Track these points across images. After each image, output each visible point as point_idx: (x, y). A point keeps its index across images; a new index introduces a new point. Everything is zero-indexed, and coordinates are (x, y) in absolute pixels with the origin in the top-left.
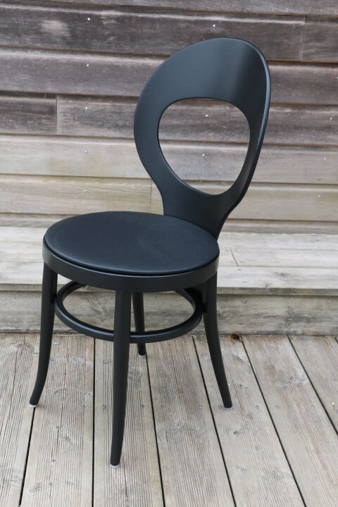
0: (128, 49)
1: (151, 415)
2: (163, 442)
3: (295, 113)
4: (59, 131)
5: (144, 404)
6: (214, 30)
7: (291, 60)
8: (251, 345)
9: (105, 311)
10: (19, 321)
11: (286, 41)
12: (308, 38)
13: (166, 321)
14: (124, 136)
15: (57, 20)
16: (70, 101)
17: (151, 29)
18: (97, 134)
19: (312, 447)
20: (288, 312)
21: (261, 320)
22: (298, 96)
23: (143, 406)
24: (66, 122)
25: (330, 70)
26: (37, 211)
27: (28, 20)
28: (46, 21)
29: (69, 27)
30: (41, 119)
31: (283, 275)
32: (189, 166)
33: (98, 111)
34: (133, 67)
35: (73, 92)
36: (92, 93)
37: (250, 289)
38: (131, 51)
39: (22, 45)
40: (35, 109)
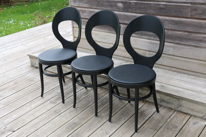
0: (138, 11)
3: (189, 34)
4: (122, 33)
6: (161, 7)
7: (186, 17)
11: (184, 11)
12: (192, 10)
15: (120, 3)
16: (124, 25)
17: (144, 6)
20: (161, 98)
22: (189, 29)
24: (123, 31)
25: (200, 21)
27: (114, 3)
28: (118, 3)
29: (123, 5)
31: (163, 86)
35: (125, 23)
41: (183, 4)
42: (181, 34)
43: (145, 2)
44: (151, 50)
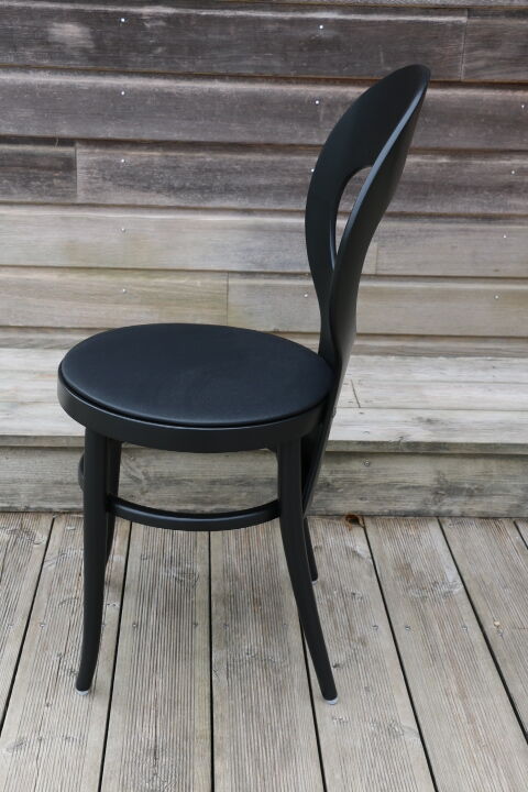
0: (185, 66)
1: (207, 638)
2: (220, 679)
3: (455, 165)
4: (81, 197)
5: (198, 621)
6: (321, 33)
7: (447, 79)
8: (377, 532)
9: (148, 479)
10: (15, 494)
11: (437, 49)
12: (473, 44)
13: (244, 494)
14: (183, 204)
15: (72, 22)
16: (97, 150)
17: (220, 34)
18: (139, 202)
19: (454, 688)
20: (438, 481)
21: (395, 492)
22: (457, 137)
23: (196, 625)
24: (91, 183)
25: (509, 94)
26: (49, 324)
27: (27, 23)
28: (55, 24)
29: (92, 33)
30: (51, 178)
31: (429, 421)
32: (287, 250)
33: (141, 164)
34: (194, 95)
35: (102, 136)
36: (131, 137)
37: (374, 443)
38: (191, 70)
39: (21, 63)
40: (42, 164)
41: (430, 19)
42: (418, 165)
43: (228, 13)
44: (261, 265)
